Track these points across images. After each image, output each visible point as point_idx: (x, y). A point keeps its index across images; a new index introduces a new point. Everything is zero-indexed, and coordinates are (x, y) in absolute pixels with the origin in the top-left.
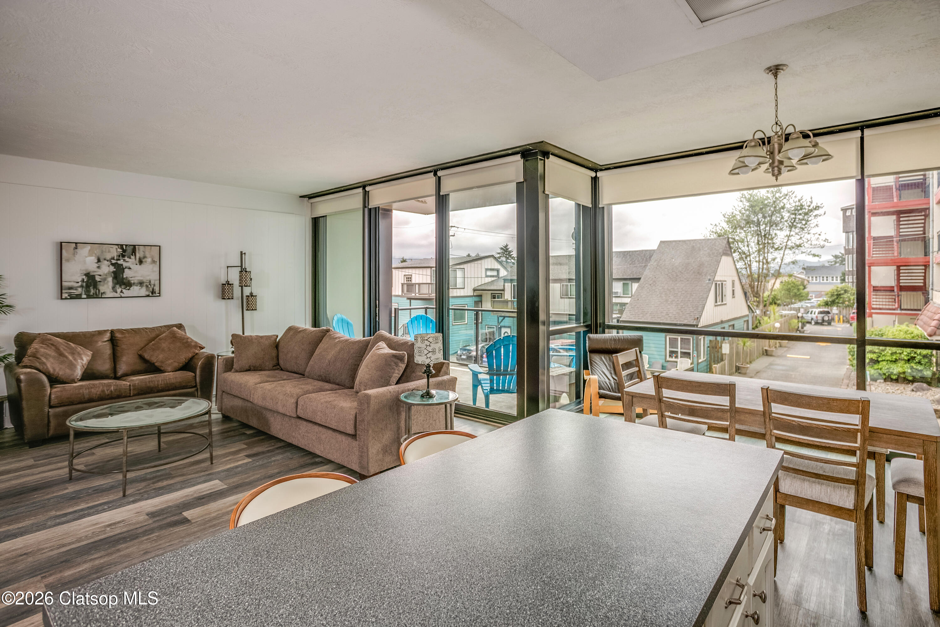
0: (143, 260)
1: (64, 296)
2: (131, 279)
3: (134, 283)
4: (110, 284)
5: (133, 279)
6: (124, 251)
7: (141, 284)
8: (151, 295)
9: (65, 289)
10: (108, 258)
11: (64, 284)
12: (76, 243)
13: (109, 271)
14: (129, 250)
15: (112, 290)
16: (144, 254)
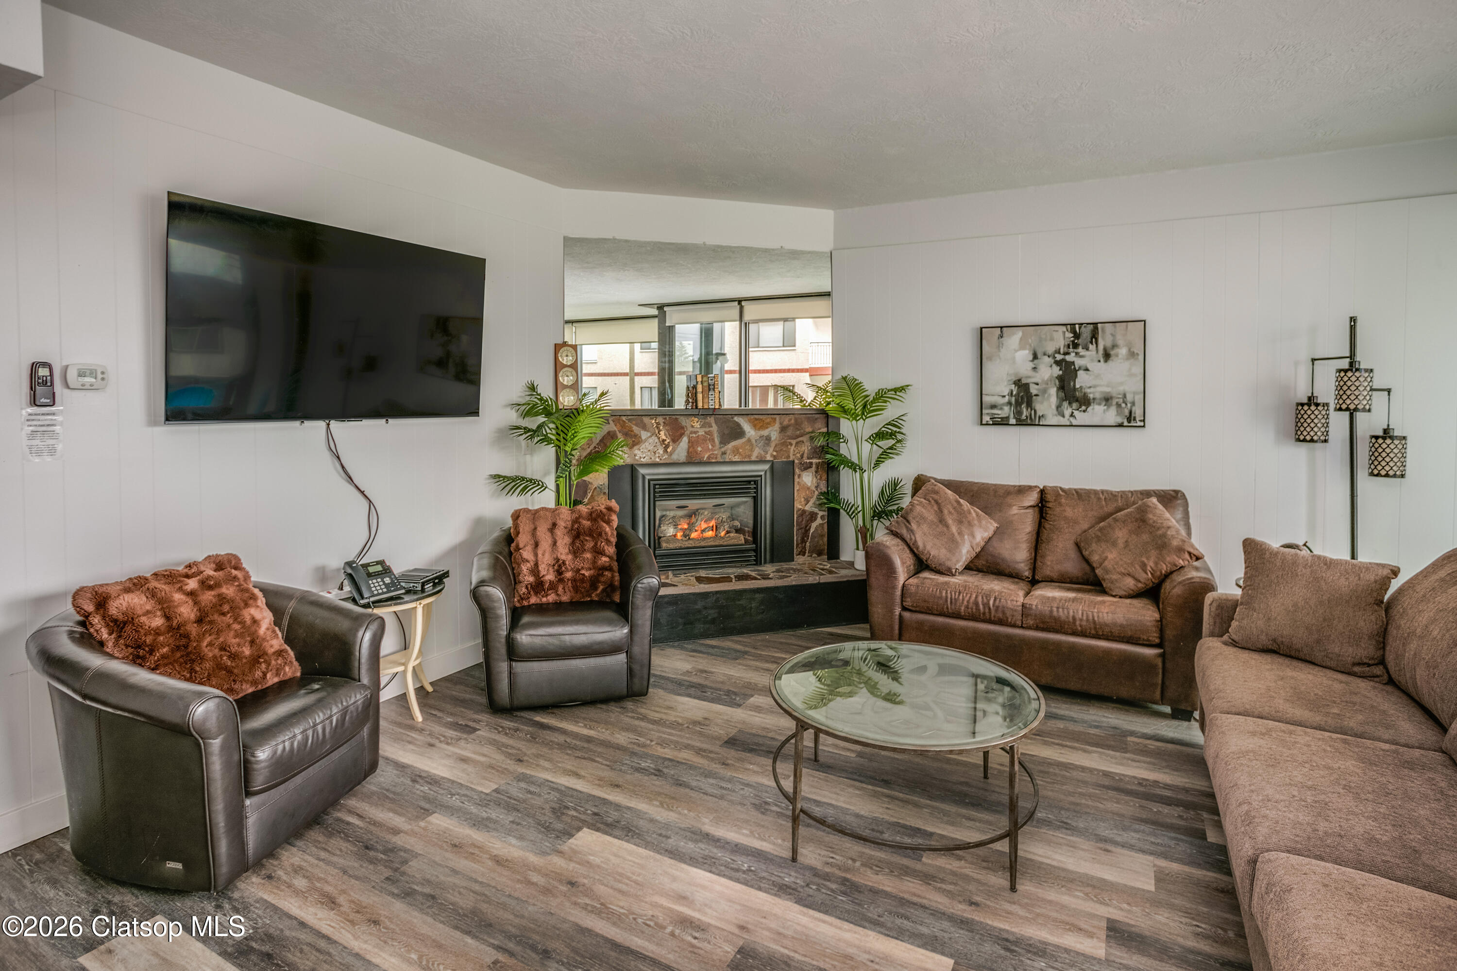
0: (1112, 353)
1: (986, 419)
2: (1088, 391)
3: (1094, 399)
4: (1054, 400)
5: (1092, 390)
6: (1077, 336)
7: (1107, 400)
8: (1126, 423)
9: (986, 408)
10: (1051, 349)
11: (987, 399)
12: (1001, 327)
13: (1051, 376)
14: (1086, 332)
15: (1055, 412)
16: (1114, 340)
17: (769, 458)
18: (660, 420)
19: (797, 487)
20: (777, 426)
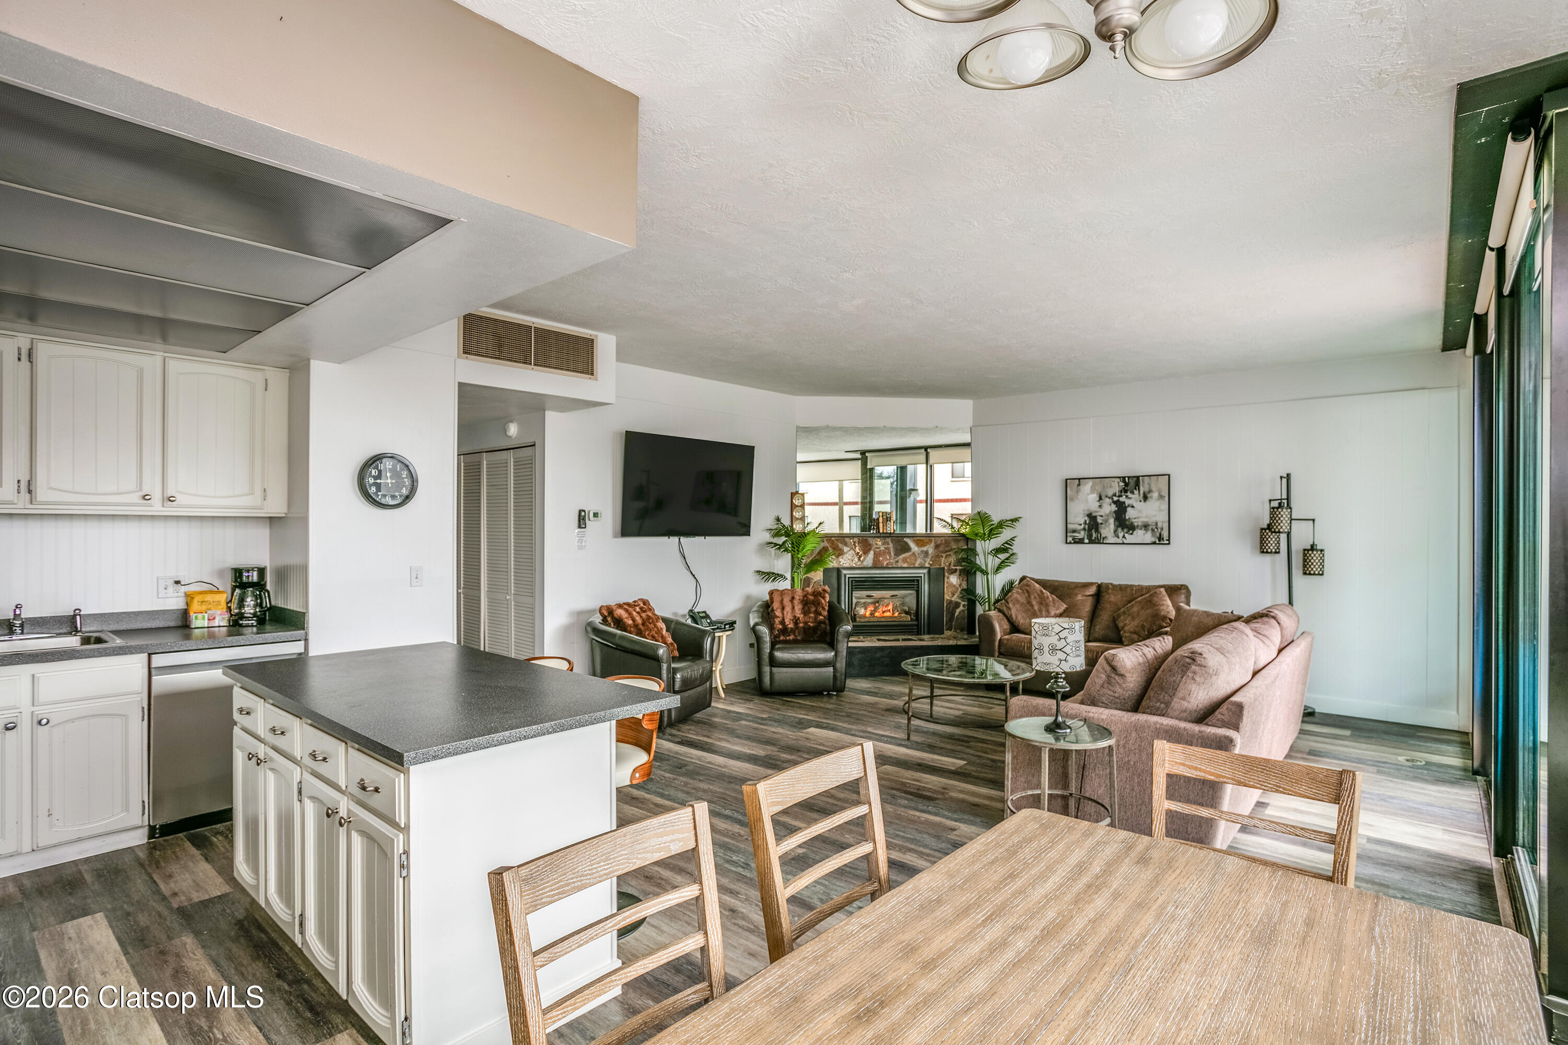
0: (1149, 495)
1: (1070, 539)
2: (1134, 520)
4: (1112, 527)
5: (1136, 520)
6: (1127, 485)
7: (1146, 526)
8: (1157, 542)
9: (1069, 533)
10: (1110, 494)
11: (1070, 526)
12: (1079, 479)
13: (1111, 511)
14: (1132, 482)
15: (1113, 535)
16: (1150, 487)
17: (927, 565)
18: (856, 539)
19: (946, 585)
20: (933, 544)
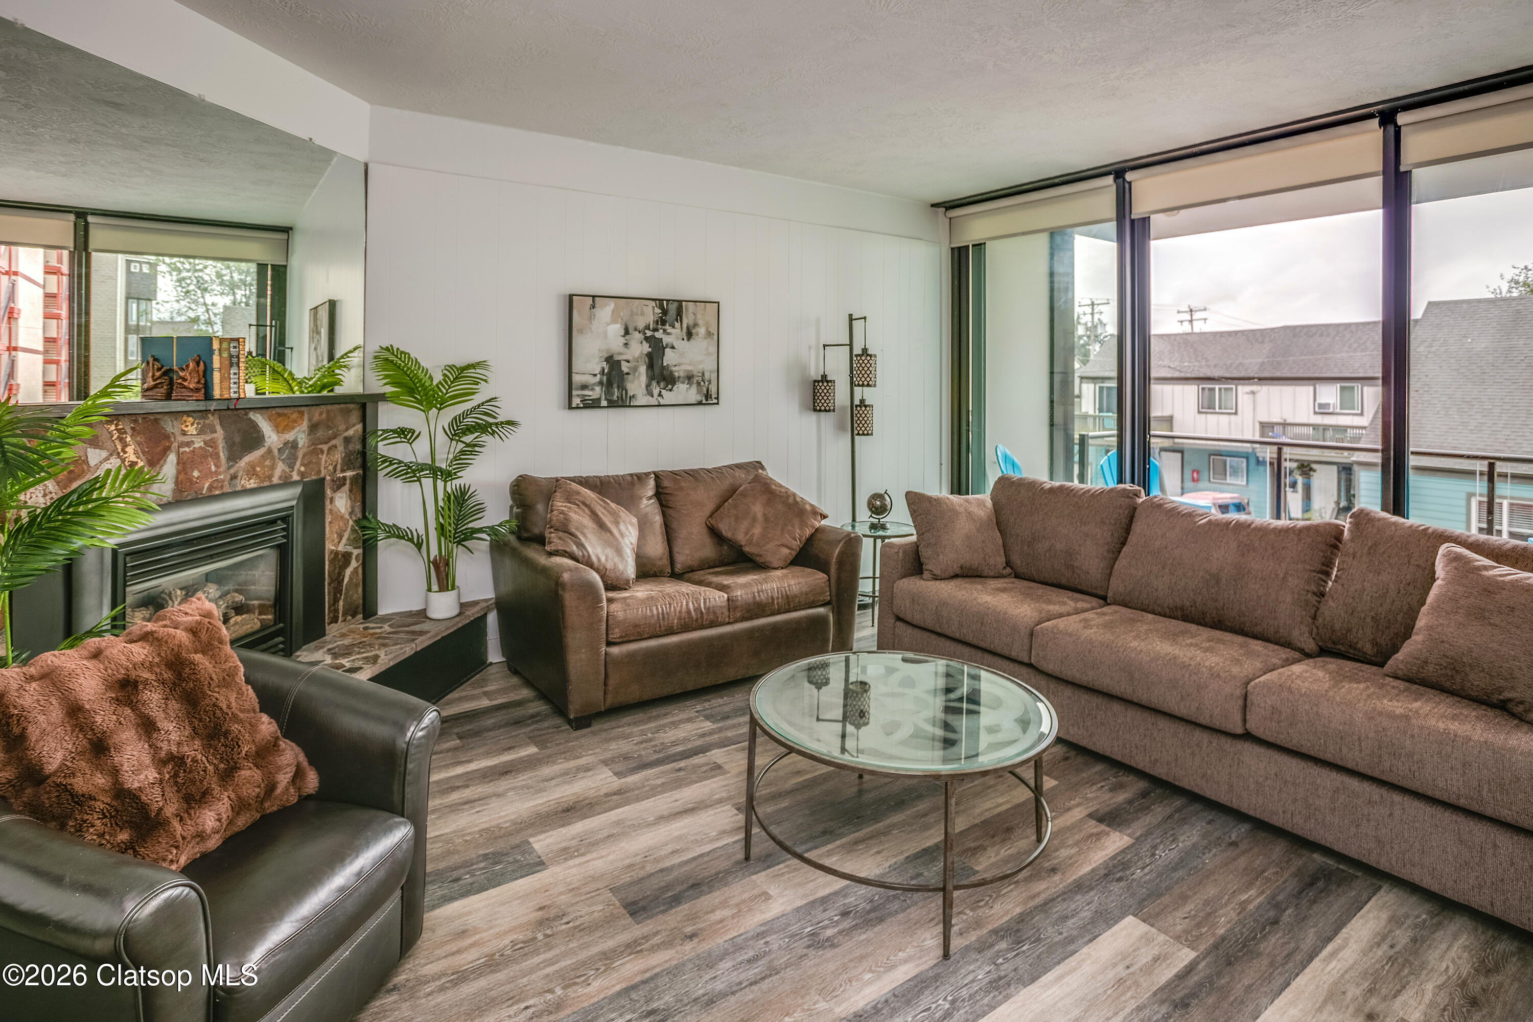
0: (694, 331)
1: (576, 401)
2: (674, 369)
3: (679, 377)
4: (643, 379)
5: (677, 368)
6: (665, 312)
7: (689, 378)
9: (577, 389)
10: (641, 326)
11: (577, 379)
12: (594, 297)
13: (642, 353)
14: (673, 308)
15: (645, 392)
16: (695, 319)
17: (296, 477)
18: (124, 424)
19: (328, 519)
20: (305, 425)
